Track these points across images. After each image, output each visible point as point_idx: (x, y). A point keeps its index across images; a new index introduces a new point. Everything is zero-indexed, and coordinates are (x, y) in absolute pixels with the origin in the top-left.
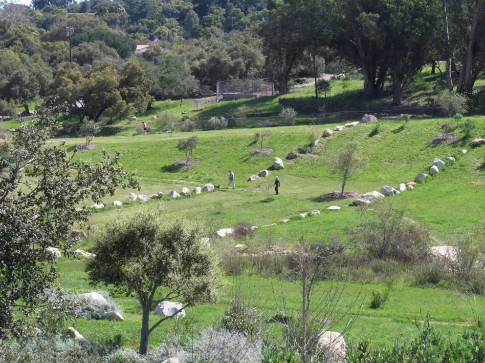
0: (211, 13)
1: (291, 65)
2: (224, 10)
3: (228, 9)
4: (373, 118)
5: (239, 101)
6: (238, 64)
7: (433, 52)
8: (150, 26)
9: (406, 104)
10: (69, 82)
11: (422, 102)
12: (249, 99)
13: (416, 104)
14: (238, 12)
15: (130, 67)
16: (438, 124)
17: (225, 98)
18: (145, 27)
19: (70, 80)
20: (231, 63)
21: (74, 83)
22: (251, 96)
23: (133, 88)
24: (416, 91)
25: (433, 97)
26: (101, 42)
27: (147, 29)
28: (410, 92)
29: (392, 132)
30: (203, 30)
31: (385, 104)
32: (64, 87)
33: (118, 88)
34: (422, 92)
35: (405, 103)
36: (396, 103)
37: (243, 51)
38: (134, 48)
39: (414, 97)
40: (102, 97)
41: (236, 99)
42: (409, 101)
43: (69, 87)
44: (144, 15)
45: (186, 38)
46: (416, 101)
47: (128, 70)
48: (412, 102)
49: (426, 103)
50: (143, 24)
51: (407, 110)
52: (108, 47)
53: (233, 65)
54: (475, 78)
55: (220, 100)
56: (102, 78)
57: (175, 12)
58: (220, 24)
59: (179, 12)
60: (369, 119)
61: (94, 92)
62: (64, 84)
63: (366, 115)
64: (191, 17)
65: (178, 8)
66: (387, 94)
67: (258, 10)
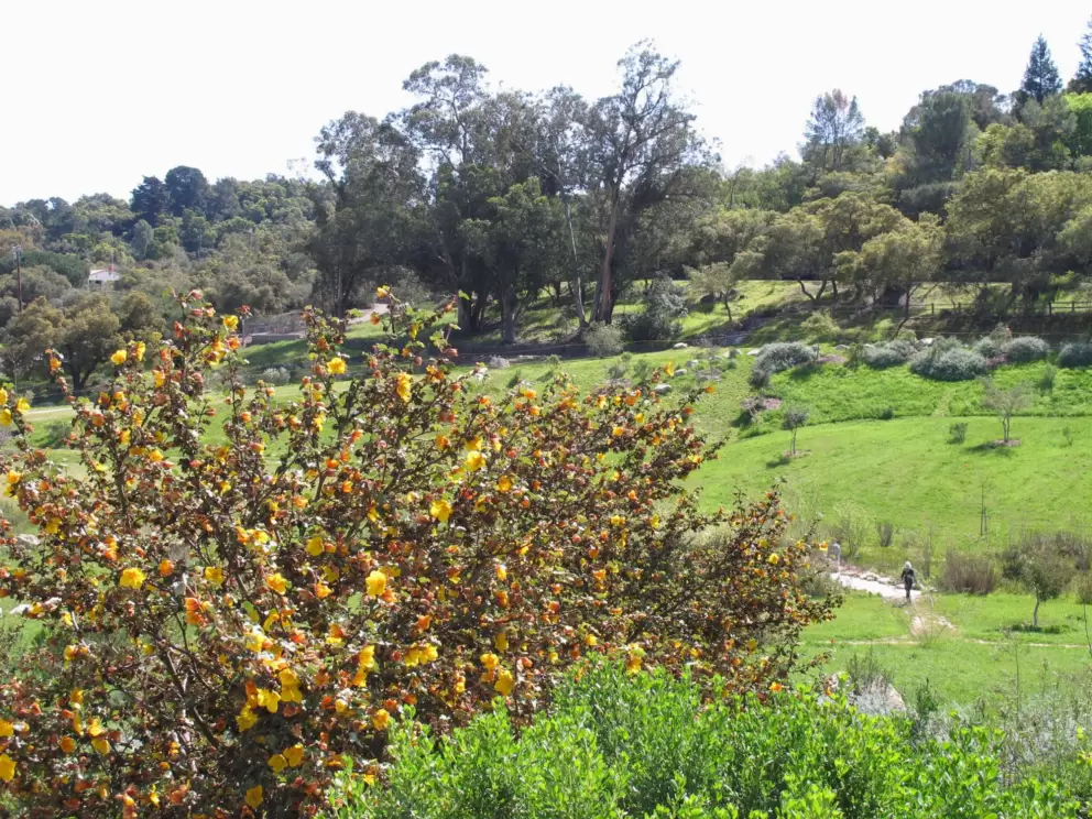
0: (162, 223)
1: (348, 292)
2: (180, 219)
3: (187, 219)
4: (505, 362)
5: (277, 345)
6: (264, 293)
7: (555, 271)
8: (80, 243)
9: (522, 341)
10: (48, 325)
11: (544, 337)
12: (292, 342)
13: (536, 341)
14: (201, 222)
15: (135, 300)
16: (605, 367)
17: (255, 341)
18: (73, 245)
19: (48, 322)
20: (256, 291)
21: (55, 325)
22: (293, 338)
23: (140, 331)
24: (528, 324)
25: (559, 330)
26: (44, 267)
27: (76, 248)
28: (520, 326)
29: (538, 380)
30: (161, 246)
31: (494, 342)
32: (40, 331)
33: (120, 331)
34: (537, 324)
35: (519, 339)
36: (507, 341)
37: (265, 275)
38: (87, 274)
39: (530, 331)
40: (98, 346)
41: (274, 342)
42: (524, 336)
43: (48, 332)
44: (69, 228)
45: (137, 259)
46: (533, 337)
47: (132, 306)
48: (529, 338)
49: (550, 339)
50: (69, 241)
51: (524, 349)
52: (55, 274)
53: (258, 294)
54: (613, 304)
55: (248, 345)
56: (97, 318)
57: (107, 223)
58: (178, 239)
59: (112, 223)
60: (499, 363)
61: (86, 339)
62: (40, 328)
63: (495, 358)
64: (143, 229)
65: (111, 218)
66: (491, 328)
67: (225, 219)
